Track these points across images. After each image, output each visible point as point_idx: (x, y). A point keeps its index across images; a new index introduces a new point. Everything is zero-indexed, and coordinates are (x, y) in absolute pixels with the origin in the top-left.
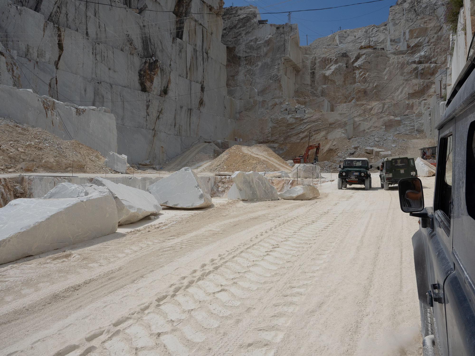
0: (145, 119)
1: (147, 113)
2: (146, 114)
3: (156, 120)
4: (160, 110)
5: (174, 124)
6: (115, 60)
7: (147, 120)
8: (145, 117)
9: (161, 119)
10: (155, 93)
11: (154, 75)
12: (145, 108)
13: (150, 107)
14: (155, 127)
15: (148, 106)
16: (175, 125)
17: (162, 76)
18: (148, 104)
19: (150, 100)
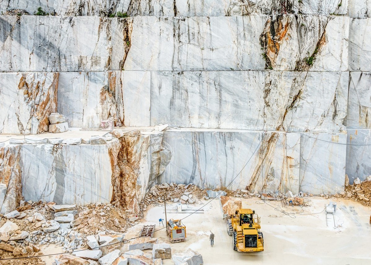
0: (261, 113)
1: (266, 102)
2: (263, 104)
3: (286, 111)
4: (295, 93)
5: (331, 114)
6: (213, 34)
7: (265, 114)
8: (262, 110)
9: (298, 109)
10: (282, 69)
11: (279, 40)
12: (263, 95)
13: (271, 93)
14: (283, 123)
15: (267, 92)
16: (335, 115)
17: (301, 37)
18: (267, 88)
19: (271, 82)
